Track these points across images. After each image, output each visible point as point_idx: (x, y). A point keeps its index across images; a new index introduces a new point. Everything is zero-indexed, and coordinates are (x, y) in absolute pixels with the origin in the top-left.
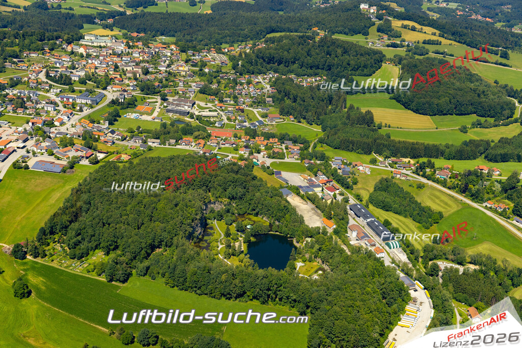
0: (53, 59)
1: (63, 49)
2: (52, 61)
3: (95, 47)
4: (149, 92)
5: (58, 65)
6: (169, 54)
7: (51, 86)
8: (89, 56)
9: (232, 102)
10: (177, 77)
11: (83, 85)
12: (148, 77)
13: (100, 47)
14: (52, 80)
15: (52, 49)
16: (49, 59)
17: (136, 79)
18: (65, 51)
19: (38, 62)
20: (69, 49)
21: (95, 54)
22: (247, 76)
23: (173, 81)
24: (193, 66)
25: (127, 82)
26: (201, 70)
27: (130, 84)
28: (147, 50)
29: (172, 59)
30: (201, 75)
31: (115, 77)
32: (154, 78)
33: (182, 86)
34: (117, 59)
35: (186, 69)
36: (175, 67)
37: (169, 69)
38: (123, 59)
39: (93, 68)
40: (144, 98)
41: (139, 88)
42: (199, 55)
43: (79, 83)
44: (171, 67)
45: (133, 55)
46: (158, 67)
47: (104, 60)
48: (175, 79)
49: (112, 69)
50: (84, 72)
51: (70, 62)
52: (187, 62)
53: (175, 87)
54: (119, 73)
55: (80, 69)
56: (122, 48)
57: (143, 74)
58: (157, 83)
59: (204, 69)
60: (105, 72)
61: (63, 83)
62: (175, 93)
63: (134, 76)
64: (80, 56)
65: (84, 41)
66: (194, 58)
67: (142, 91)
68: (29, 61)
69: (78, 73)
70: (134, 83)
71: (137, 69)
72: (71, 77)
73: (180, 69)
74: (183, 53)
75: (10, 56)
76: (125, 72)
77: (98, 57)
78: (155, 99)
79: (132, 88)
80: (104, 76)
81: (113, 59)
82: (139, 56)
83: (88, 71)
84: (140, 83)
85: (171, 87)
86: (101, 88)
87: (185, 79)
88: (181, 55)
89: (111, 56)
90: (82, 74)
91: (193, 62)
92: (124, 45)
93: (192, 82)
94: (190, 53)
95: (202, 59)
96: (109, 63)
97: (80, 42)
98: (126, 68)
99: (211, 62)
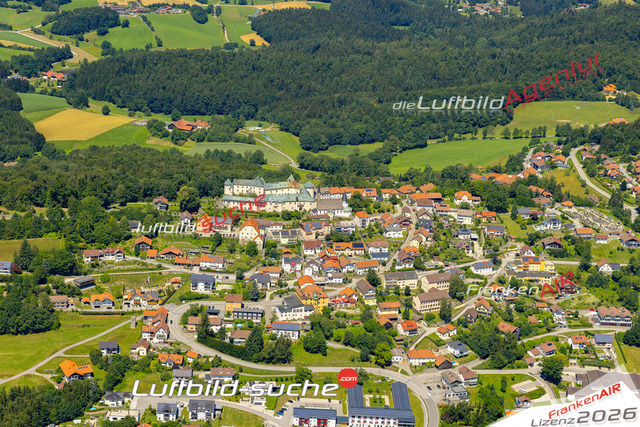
0: (174, 268)
2: (171, 274)
3: (270, 216)
5: (201, 288)
6: (467, 222)
8: (272, 250)
11: (320, 355)
13: (287, 216)
14: (224, 350)
16: (160, 267)
18: (194, 236)
19: (135, 281)
20: (202, 228)
21: (285, 241)
23: (536, 312)
24: (555, 255)
25: (427, 330)
26: (585, 267)
27: (442, 337)
28: (408, 215)
29: (487, 238)
30: (596, 283)
31: (391, 319)
32: (491, 308)
33: (564, 323)
34: (353, 252)
35: (548, 269)
36: (516, 263)
37: (500, 269)
38: (371, 250)
39: (323, 295)
40: (504, 381)
41: (472, 349)
42: (554, 221)
43: (307, 350)
44: (501, 263)
45: (387, 235)
46: (472, 269)
47: (324, 260)
48: (538, 304)
49: (371, 293)
50: (301, 310)
51: (228, 272)
52: (532, 244)
53: (549, 331)
54: (397, 304)
55: (272, 298)
56: (347, 215)
57: (454, 297)
58: (505, 324)
59: (594, 264)
60: (353, 302)
61: (267, 356)
62: (562, 350)
63: (443, 309)
64: (248, 252)
65: (234, 201)
66: (543, 228)
67: (484, 358)
68: (106, 280)
69: (284, 314)
70: (451, 334)
71: (435, 285)
72: (274, 332)
73: (533, 268)
74: (502, 215)
75: (54, 272)
76: (406, 297)
77: (296, 249)
78: (530, 381)
79: (457, 353)
80: (361, 316)
81: (343, 254)
82: (401, 236)
83: (311, 305)
84: (464, 329)
85: (540, 330)
86: (376, 363)
87: (560, 301)
88: (502, 222)
89: (335, 245)
90: (296, 318)
91: (555, 243)
92: (350, 206)
93: (582, 309)
94: (524, 214)
95: (568, 232)
96: (344, 270)
97: (221, 204)
98: (402, 284)
99: (596, 238)
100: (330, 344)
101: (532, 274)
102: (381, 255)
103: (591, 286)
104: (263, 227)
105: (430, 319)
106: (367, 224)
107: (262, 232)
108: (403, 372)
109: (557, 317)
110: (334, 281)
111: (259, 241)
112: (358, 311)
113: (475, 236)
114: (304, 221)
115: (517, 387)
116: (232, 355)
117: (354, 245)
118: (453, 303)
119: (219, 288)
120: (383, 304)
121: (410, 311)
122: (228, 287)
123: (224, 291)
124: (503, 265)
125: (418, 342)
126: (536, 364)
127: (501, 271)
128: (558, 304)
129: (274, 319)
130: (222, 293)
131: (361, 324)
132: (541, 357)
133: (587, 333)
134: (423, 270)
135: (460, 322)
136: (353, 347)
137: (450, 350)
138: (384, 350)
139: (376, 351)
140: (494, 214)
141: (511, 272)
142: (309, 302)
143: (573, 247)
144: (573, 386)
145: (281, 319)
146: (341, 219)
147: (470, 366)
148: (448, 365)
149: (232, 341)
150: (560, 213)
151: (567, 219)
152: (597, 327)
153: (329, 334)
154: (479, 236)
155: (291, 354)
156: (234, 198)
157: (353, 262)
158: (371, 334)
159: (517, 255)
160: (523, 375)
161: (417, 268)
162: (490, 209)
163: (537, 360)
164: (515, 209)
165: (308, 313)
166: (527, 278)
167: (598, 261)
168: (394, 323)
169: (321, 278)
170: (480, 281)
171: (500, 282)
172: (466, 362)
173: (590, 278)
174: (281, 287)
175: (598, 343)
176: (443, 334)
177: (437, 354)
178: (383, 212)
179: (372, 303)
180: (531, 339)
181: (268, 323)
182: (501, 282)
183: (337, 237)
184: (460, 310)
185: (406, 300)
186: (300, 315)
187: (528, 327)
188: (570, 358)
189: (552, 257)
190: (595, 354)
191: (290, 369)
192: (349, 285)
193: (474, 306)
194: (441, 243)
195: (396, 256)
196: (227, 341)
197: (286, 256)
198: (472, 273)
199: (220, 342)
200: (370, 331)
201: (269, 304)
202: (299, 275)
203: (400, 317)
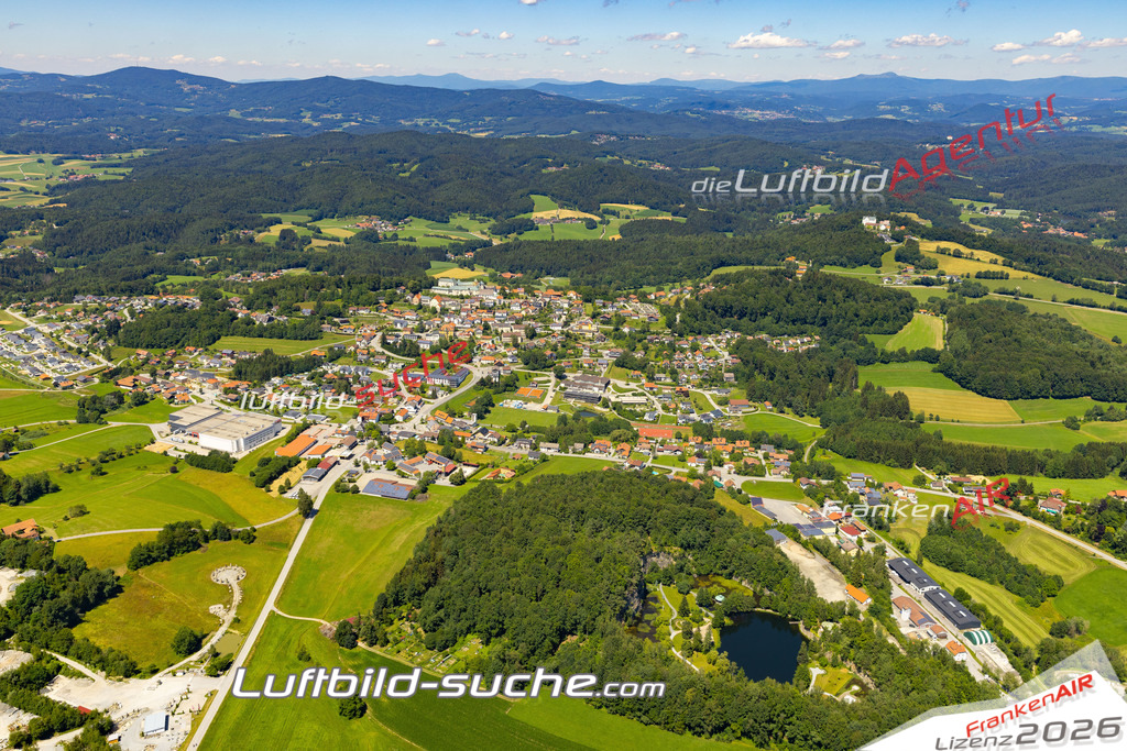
0: (391, 318)
1: (406, 301)
2: (390, 320)
3: (454, 297)
4: (536, 366)
5: (399, 326)
6: (566, 306)
7: (388, 359)
8: (444, 311)
9: (669, 381)
10: (579, 341)
12: (535, 342)
13: (462, 297)
14: (389, 350)
15: (391, 303)
16: (385, 317)
17: (516, 345)
18: (410, 304)
19: (370, 322)
20: (415, 301)
21: (453, 308)
22: (690, 338)
23: (574, 348)
24: (603, 323)
25: (502, 350)
27: (507, 353)
29: (571, 314)
30: (618, 337)
31: (484, 343)
32: (546, 344)
33: (587, 355)
34: (487, 315)
35: (594, 329)
36: (578, 325)
37: (567, 328)
40: (529, 375)
41: (521, 360)
46: (551, 326)
47: (468, 317)
48: (578, 345)
50: (437, 336)
51: (416, 320)
52: (594, 317)
53: (576, 357)
57: (527, 337)
58: (550, 351)
59: (622, 328)
60: (469, 335)
61: (407, 354)
62: (578, 367)
63: (514, 341)
64: (431, 312)
66: (606, 310)
67: (526, 365)
68: (356, 321)
70: (514, 353)
71: (518, 330)
72: (419, 345)
73: (584, 328)
74: (588, 304)
75: (329, 315)
77: (458, 312)
78: (546, 377)
79: (511, 361)
80: (469, 341)
81: (481, 315)
83: (445, 335)
84: (523, 351)
85: (570, 357)
87: (592, 344)
88: (585, 307)
90: (434, 339)
91: (607, 318)
93: (603, 349)
94: (600, 303)
95: (620, 313)
98: (501, 329)
99: (632, 316)
100: (444, 351)
101: (583, 331)
102: (501, 317)
103: (614, 338)
104: (446, 301)
107: (443, 304)
108: (475, 366)
109: (585, 351)
110: (466, 326)
112: (469, 339)
113: (565, 312)
115: (535, 379)
116: (392, 352)
118: (525, 340)
119: (407, 327)
120: (485, 337)
122: (412, 327)
123: (409, 328)
124: (570, 326)
125: (493, 354)
128: (590, 346)
129: (424, 340)
130: (407, 329)
133: (597, 360)
134: (519, 324)
135: (523, 348)
137: (508, 359)
140: (583, 302)
141: (570, 329)
142: (443, 333)
143: (617, 320)
144: (570, 381)
146: (490, 299)
147: (513, 367)
148: (499, 364)
150: (623, 304)
152: (605, 357)
153: (447, 347)
154: (567, 312)
155: (420, 354)
157: (482, 319)
159: (582, 322)
160: (544, 374)
161: (516, 323)
162: (583, 300)
165: (442, 338)
166: (579, 333)
167: (625, 327)
170: (549, 332)
171: (561, 333)
172: (513, 365)
173: (615, 335)
175: (600, 364)
176: (509, 352)
177: (499, 360)
179: (479, 336)
180: (562, 360)
181: (420, 341)
183: (482, 307)
184: (526, 343)
187: (563, 355)
188: (578, 369)
189: (601, 324)
190: (594, 369)
191: (416, 360)
192: (474, 329)
194: (542, 314)
195: (508, 318)
196: (394, 346)
197: (450, 314)
198: (548, 328)
199: (389, 347)
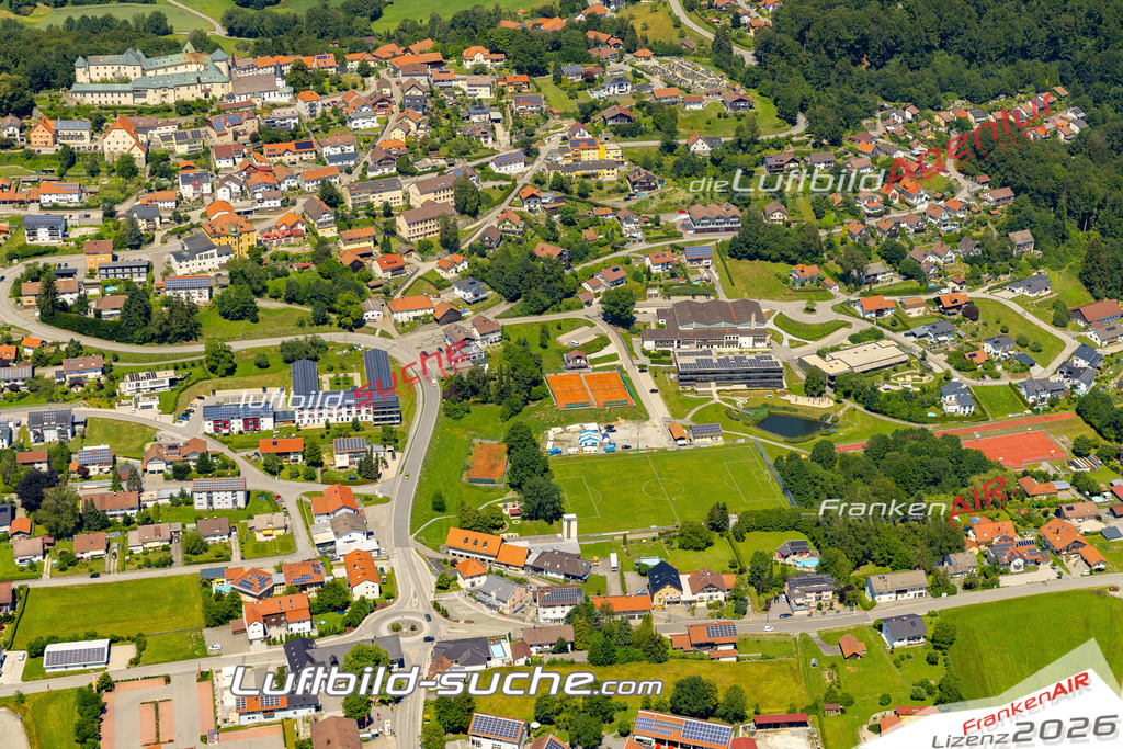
3: (155, 111)
4: (540, 298)
5: (43, 237)
6: (484, 94)
7: (106, 364)
9: (895, 279)
10: (593, 197)
11: (246, 323)
12: (490, 219)
13: (185, 108)
14: (85, 328)
18: (28, 155)
20: (40, 140)
21: (182, 149)
23: (595, 222)
24: (622, 133)
25: (421, 266)
26: (669, 148)
27: (444, 275)
28: (387, 91)
29: (516, 117)
30: (686, 171)
31: (362, 256)
32: (522, 224)
33: (639, 235)
34: (297, 157)
35: (611, 156)
36: (562, 150)
37: (537, 163)
38: (327, 150)
39: (247, 227)
40: (545, 332)
41: (493, 288)
42: (620, 81)
43: (226, 315)
44: (538, 154)
45: (352, 125)
46: (492, 166)
47: (249, 174)
48: (597, 211)
49: (327, 217)
50: (212, 256)
51: (88, 207)
52: (586, 120)
53: (616, 249)
54: (371, 231)
55: (164, 242)
56: (285, 99)
57: (462, 212)
58: (546, 245)
59: (682, 142)
60: (299, 234)
61: (157, 332)
62: (636, 277)
63: (444, 232)
64: (121, 173)
65: (92, 92)
66: (603, 93)
67: (513, 300)
69: (184, 263)
70: (460, 269)
71: (431, 196)
72: (168, 293)
73: (588, 156)
74: (539, 80)
76: (384, 219)
77: (202, 161)
78: (586, 328)
79: (469, 296)
80: (312, 255)
81: (280, 162)
82: (376, 125)
83: (229, 246)
84: (480, 259)
85: (602, 250)
86: (340, 325)
87: (632, 203)
88: (539, 90)
89: (266, 148)
90: (205, 268)
91: (621, 115)
92: (290, 84)
93: (667, 211)
94: (573, 73)
95: (642, 96)
96: (284, 187)
97: (71, 99)
98: (377, 200)
99: (685, 102)
100: (261, 303)
101: (587, 165)
102: (344, 157)
103: (679, 175)
104: (144, 130)
105: (425, 249)
106: (319, 110)
107: (143, 138)
108: (384, 334)
109: (627, 227)
110: (266, 204)
111: (138, 154)
112: (308, 248)
113: (496, 115)
114: (213, 114)
115: (566, 339)
116: (99, 337)
117: (298, 146)
118: (460, 222)
119: (74, 234)
120: (348, 233)
121: (392, 240)
122: (90, 231)
123: (84, 238)
124: (542, 156)
125: (406, 286)
126: (596, 301)
127: (538, 165)
128: (629, 209)
129: (168, 272)
130: (80, 242)
131: (313, 267)
132: (603, 290)
133: (674, 248)
134: (413, 175)
135: (472, 249)
136: (302, 303)
137: (459, 293)
138: (349, 303)
139: (337, 306)
140: (525, 78)
141: (553, 165)
142: (224, 241)
143: (649, 119)
144: (653, 327)
145: (180, 272)
146: (275, 106)
147: (490, 315)
148: (453, 315)
149: (98, 314)
150: (629, 69)
151: (641, 76)
152: (689, 236)
153: (259, 288)
154: (504, 115)
155: (197, 326)
156: (92, 87)
157: (296, 172)
158: (330, 281)
159: (564, 139)
160: (575, 320)
161: (403, 172)
162: (520, 70)
163: (597, 295)
164: (557, 68)
165: (224, 259)
166: (579, 173)
167: (688, 137)
168: (367, 262)
169: (245, 203)
170: (504, 183)
171: (537, 182)
172: (484, 309)
173: (676, 164)
174: (179, 221)
175: (691, 261)
176: (447, 270)
177: (435, 302)
178: (346, 89)
179: (329, 233)
180: (588, 265)
181: (158, 280)
182: (539, 181)
183: (269, 136)
184: (472, 231)
185: (385, 224)
186: (211, 263)
187: (583, 248)
188: (648, 287)
189: (618, 137)
190: (686, 277)
191: (197, 348)
192: (292, 210)
193: (495, 224)
194: (442, 130)
195: (367, 158)
196: (91, 315)
197: (185, 172)
198: (492, 173)
199: (77, 319)
200: (328, 277)
201: (159, 252)
202: (208, 200)
203: (376, 251)
